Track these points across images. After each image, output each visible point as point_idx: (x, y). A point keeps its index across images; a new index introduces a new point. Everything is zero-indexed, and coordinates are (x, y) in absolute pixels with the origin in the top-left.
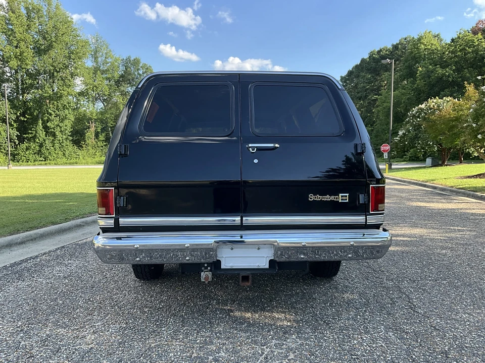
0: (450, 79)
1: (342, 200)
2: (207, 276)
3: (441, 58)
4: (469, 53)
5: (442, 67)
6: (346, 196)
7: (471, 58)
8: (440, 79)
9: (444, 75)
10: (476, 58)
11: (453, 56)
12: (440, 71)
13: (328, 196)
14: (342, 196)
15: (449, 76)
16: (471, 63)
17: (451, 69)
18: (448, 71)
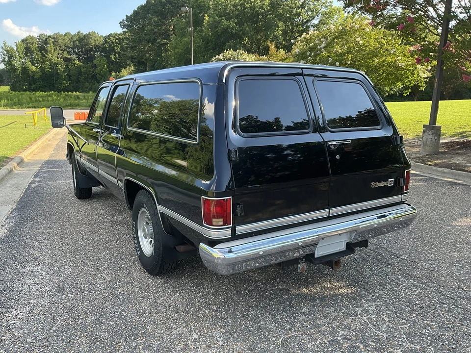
0: (234, 31)
1: (390, 184)
2: (303, 267)
3: (225, 10)
4: (247, 8)
5: (227, 19)
6: (392, 181)
7: (248, 13)
8: (225, 30)
9: (228, 27)
10: (253, 13)
11: (234, 9)
12: (225, 22)
13: (383, 183)
14: (390, 181)
15: (232, 29)
16: (248, 17)
17: (233, 21)
18: (232, 24)
